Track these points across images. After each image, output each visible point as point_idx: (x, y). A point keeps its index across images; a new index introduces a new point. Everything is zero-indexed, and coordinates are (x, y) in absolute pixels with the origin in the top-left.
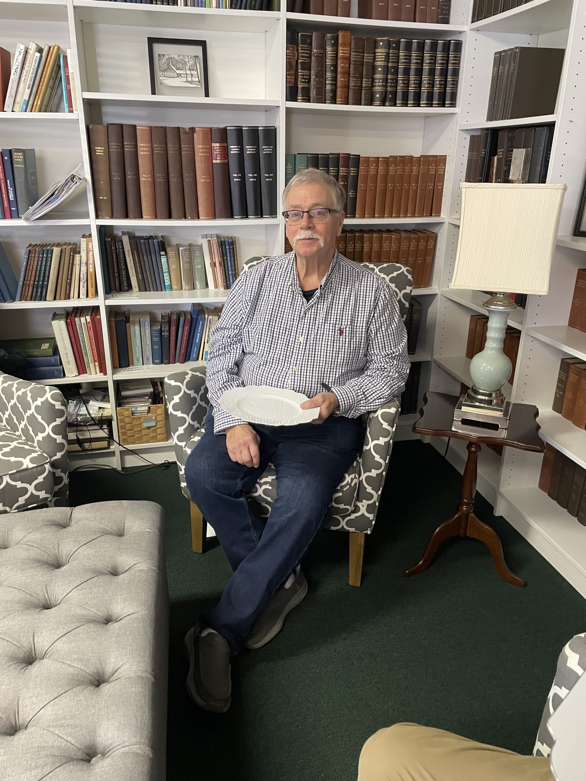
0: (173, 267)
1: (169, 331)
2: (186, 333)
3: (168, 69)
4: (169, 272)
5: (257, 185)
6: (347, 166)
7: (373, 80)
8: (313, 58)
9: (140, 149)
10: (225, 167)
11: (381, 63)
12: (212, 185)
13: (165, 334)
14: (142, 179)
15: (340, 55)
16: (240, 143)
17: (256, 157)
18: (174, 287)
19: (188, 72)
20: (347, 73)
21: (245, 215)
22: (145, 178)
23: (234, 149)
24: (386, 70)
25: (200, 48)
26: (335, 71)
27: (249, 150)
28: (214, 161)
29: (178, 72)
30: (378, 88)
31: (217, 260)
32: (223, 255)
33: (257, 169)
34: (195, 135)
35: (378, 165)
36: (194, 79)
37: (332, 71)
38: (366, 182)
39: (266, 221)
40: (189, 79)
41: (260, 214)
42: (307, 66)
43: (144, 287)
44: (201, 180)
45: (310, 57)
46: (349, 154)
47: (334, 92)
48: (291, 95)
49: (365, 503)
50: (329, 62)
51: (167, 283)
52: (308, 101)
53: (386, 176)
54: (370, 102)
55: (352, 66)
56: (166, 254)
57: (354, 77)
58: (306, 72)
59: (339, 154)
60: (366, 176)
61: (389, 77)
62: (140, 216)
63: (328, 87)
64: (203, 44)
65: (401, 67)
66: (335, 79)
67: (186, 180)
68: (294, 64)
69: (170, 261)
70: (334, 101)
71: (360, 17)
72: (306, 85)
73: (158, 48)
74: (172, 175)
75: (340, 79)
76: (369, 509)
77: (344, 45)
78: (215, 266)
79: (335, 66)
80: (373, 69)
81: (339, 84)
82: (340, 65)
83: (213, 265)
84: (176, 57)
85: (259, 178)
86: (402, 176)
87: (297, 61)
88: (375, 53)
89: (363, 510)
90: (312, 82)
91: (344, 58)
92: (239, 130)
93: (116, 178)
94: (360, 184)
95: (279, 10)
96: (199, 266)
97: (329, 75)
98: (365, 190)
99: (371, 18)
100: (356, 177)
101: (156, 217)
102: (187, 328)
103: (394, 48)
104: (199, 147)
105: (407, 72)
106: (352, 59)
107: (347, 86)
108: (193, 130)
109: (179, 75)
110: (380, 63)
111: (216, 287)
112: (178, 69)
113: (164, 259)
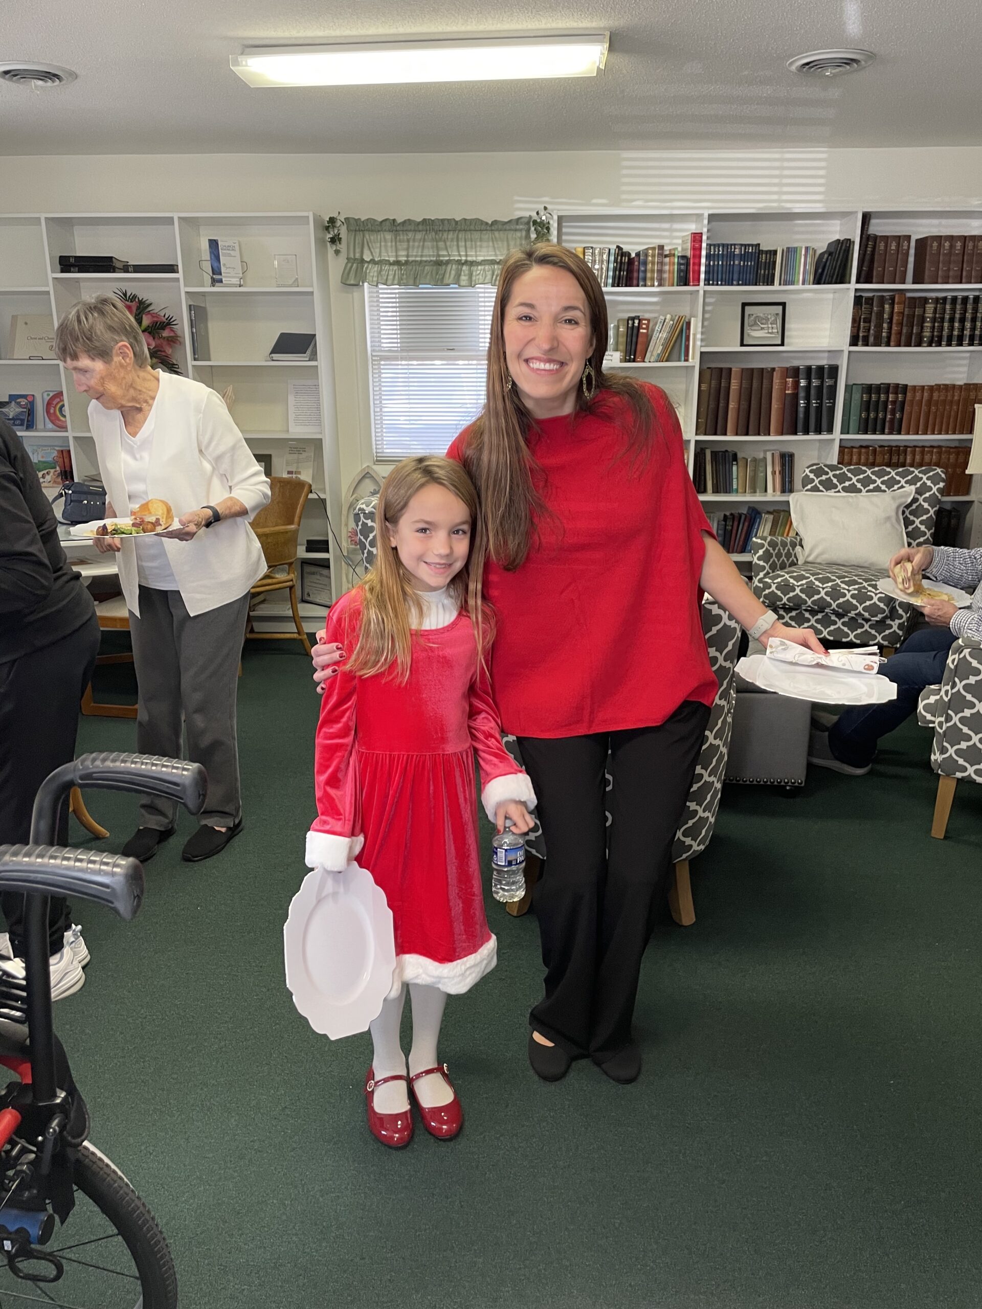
0: (741, 474)
1: (732, 526)
2: (745, 528)
3: (755, 324)
4: (737, 478)
5: (819, 409)
6: (896, 393)
7: (922, 328)
8: (873, 314)
9: (732, 384)
10: (795, 396)
11: (931, 315)
12: (783, 410)
13: (729, 528)
14: (731, 406)
15: (896, 310)
16: (809, 379)
17: (820, 388)
18: (740, 490)
19: (770, 326)
20: (901, 324)
21: (806, 432)
22: (732, 405)
23: (803, 383)
24: (934, 320)
25: (781, 307)
26: (891, 323)
27: (815, 383)
28: (787, 392)
29: (763, 326)
30: (927, 333)
31: (777, 469)
32: (783, 465)
33: (820, 397)
34: (775, 373)
35: (923, 392)
36: (774, 331)
37: (888, 323)
38: (912, 405)
39: (824, 436)
40: (770, 331)
41: (819, 431)
42: (868, 321)
43: (716, 491)
44: (775, 405)
45: (871, 314)
46: (899, 384)
47: (889, 338)
48: (854, 342)
49: (897, 622)
50: (886, 316)
51: (735, 487)
52: (867, 345)
53: (930, 401)
54: (919, 345)
55: (905, 319)
56: (737, 464)
57: (907, 326)
58: (867, 325)
59: (889, 384)
60: (912, 401)
61: (936, 324)
62: (725, 434)
63: (884, 334)
64: (784, 305)
65: (947, 317)
66: (890, 328)
67: (763, 406)
68: (858, 319)
69: (739, 469)
70: (888, 345)
71: (913, 283)
72: (865, 334)
73: (748, 309)
74: (753, 402)
75: (895, 328)
76: (900, 626)
77: (898, 303)
78: (775, 473)
79: (891, 319)
80: (923, 319)
81: (893, 332)
82: (895, 318)
83: (774, 473)
84: (761, 315)
85: (821, 404)
86: (944, 401)
87: (860, 318)
88: (924, 308)
89: (895, 628)
90: (872, 332)
91: (899, 313)
92: (809, 369)
93: (712, 406)
94: (907, 408)
95: (849, 283)
96: (762, 474)
97: (885, 325)
98: (911, 413)
99: (923, 283)
100: (903, 403)
101: (737, 434)
102: (746, 524)
103: (941, 303)
104: (776, 381)
105: (952, 320)
106: (906, 313)
107: (900, 333)
108: (773, 369)
109: (762, 329)
110: (929, 314)
111: (774, 491)
112: (762, 324)
113: (735, 468)
